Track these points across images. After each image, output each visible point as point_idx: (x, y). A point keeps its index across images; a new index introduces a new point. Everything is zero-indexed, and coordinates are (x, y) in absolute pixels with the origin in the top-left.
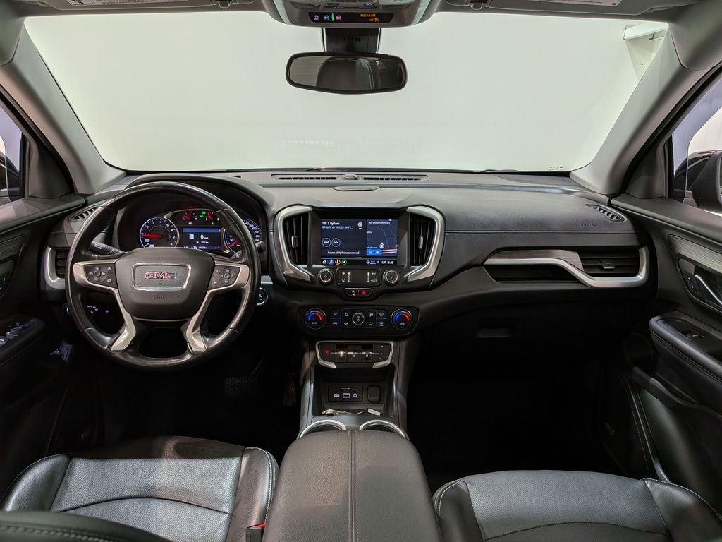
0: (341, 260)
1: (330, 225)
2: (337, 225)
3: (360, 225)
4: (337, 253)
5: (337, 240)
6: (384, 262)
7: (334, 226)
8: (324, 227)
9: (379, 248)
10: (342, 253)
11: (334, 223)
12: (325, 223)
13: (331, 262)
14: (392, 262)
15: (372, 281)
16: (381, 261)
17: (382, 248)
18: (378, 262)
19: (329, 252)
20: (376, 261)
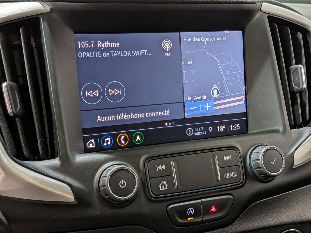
0: (130, 134)
1: (96, 48)
2: (115, 49)
3: (167, 45)
4: (119, 117)
5: (118, 87)
6: (221, 128)
7: (108, 50)
8: (82, 55)
9: (210, 98)
10: (132, 116)
11: (107, 44)
12: (84, 44)
13: (108, 142)
14: (237, 127)
15: (228, 176)
16: (215, 126)
17: (215, 96)
18: (211, 129)
19: (99, 119)
20: (206, 128)
